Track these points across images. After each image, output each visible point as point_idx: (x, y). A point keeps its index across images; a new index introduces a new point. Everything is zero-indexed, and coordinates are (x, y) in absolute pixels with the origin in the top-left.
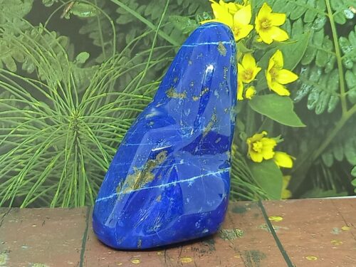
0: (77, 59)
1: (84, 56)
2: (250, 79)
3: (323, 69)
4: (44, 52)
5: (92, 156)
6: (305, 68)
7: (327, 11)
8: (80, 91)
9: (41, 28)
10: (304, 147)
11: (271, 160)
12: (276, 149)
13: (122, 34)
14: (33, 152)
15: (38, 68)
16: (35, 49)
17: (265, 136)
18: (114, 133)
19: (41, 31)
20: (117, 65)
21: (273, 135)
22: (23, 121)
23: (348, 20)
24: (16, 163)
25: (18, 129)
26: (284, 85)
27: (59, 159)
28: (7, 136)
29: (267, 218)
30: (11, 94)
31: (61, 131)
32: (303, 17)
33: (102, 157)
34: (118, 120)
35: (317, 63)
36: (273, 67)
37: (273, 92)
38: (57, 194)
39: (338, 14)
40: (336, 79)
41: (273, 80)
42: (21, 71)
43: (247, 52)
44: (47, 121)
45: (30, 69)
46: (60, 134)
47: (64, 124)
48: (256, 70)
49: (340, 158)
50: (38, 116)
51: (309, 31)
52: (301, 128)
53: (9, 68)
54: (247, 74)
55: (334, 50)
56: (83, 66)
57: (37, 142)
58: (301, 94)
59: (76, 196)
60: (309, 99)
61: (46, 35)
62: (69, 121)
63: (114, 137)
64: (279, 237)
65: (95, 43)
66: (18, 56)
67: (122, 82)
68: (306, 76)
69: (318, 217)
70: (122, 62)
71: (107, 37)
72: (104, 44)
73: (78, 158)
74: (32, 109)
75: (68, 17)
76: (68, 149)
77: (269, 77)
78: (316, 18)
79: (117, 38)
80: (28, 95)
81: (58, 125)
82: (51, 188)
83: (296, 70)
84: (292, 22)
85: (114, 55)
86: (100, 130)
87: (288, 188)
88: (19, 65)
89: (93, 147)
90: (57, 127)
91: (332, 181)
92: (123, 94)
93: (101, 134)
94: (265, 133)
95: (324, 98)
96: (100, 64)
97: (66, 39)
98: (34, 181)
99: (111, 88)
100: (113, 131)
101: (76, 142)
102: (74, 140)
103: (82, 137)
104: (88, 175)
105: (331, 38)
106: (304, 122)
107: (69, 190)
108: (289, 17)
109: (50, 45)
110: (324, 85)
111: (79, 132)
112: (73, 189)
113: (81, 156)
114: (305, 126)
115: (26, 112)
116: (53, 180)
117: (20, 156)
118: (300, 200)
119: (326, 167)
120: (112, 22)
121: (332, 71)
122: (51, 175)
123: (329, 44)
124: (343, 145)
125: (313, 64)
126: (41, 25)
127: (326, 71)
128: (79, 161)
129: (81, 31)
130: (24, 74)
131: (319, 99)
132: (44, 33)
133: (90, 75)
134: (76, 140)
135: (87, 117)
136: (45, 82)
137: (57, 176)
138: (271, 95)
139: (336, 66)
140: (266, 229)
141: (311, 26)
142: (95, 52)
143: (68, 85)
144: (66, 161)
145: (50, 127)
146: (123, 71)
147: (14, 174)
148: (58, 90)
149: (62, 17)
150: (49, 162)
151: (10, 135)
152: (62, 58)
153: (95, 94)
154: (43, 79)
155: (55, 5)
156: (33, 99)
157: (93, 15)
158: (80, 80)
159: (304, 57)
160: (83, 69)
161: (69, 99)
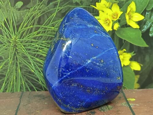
0: (16, 5)
2: (116, 18)
5: (24, 62)
6: (148, 11)
8: (18, 24)
10: (147, 58)
11: (128, 66)
12: (131, 60)
17: (125, 52)
18: (37, 49)
20: (39, 9)
21: (129, 51)
26: (136, 22)
27: (5, 64)
29: (126, 99)
31: (6, 48)
33: (30, 63)
34: (40, 41)
36: (130, 11)
37: (129, 26)
38: (4, 85)
41: (130, 19)
43: (115, 3)
46: (6, 49)
47: (8, 44)
48: (120, 13)
52: (145, 47)
54: (115, 15)
56: (19, 9)
58: (146, 28)
59: (15, 86)
60: (151, 30)
62: (11, 41)
63: (37, 51)
64: (134, 110)
67: (42, 19)
68: (149, 17)
70: (42, 8)
73: (16, 64)
76: (11, 58)
77: (127, 17)
81: (5, 44)
83: (143, 14)
85: (37, 4)
86: (29, 47)
87: (138, 82)
89: (25, 57)
90: (4, 46)
92: (43, 26)
93: (29, 50)
94: (125, 50)
96: (29, 9)
99: (36, 23)
100: (37, 48)
102: (14, 53)
103: (18, 51)
104: (22, 74)
106: (147, 44)
107: (11, 82)
111: (17, 48)
112: (13, 82)
114: (148, 46)
118: (145, 89)
128: (17, 65)
133: (24, 15)
134: (15, 53)
135: (21, 39)
137: (4, 74)
138: (128, 28)
140: (126, 105)
143: (10, 20)
144: (9, 65)
146: (42, 13)
148: (5, 24)
153: (27, 26)
158: (17, 18)
159: (148, 6)
160: (19, 12)
161: (11, 29)
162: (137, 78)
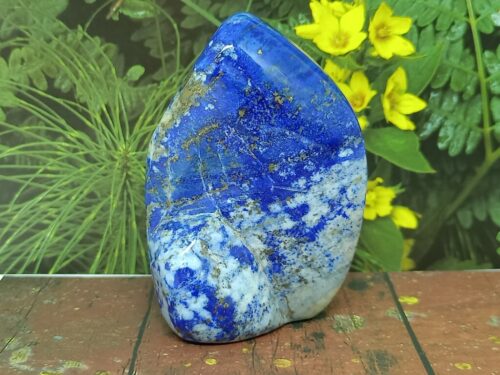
0: (128, 74)
1: (137, 71)
2: (361, 106)
3: (461, 94)
4: (84, 64)
6: (436, 91)
7: (467, 15)
8: (133, 117)
9: (81, 32)
10: (433, 201)
11: (388, 218)
12: (395, 202)
13: (188, 42)
14: (68, 198)
15: (75, 85)
16: (72, 59)
17: (379, 184)
19: (80, 36)
21: (391, 182)
22: (55, 157)
23: (496, 28)
24: (45, 213)
25: (49, 168)
26: (407, 115)
27: (102, 209)
28: (33, 176)
29: (396, 298)
30: (39, 119)
31: (106, 172)
32: (434, 23)
35: (453, 86)
36: (393, 90)
37: (391, 125)
38: (98, 256)
39: (483, 20)
40: (478, 109)
41: (392, 107)
42: (52, 90)
43: (357, 70)
44: (88, 158)
45: (65, 87)
46: (104, 175)
47: (109, 162)
48: (370, 94)
49: (482, 217)
50: (75, 151)
51: (443, 42)
52: (429, 176)
53: (37, 85)
54: (357, 99)
55: (476, 69)
56: (136, 84)
57: (73, 185)
58: (429, 128)
59: (123, 260)
60: (441, 134)
61: (87, 42)
62: (116, 157)
64: (415, 330)
65: (153, 53)
66: (49, 69)
68: (437, 103)
71: (169, 46)
72: (164, 56)
73: (128, 208)
74: (67, 141)
75: (116, 18)
76: (115, 195)
77: (386, 104)
78: (453, 24)
79: (182, 48)
80: (63, 122)
81: (101, 163)
82: (91, 247)
83: (424, 95)
84: (420, 29)
85: (178, 71)
87: (412, 256)
88: (50, 81)
90: (100, 166)
91: (470, 248)
94: (380, 180)
95: (461, 134)
96: (158, 82)
97: (113, 47)
98: (69, 238)
101: (125, 185)
102: (122, 184)
103: (133, 180)
104: (141, 232)
105: (473, 52)
106: (433, 164)
107: (114, 251)
108: (415, 23)
109: (92, 55)
110: (461, 117)
111: (130, 173)
112: (120, 250)
113: (132, 206)
115: (59, 144)
116: (93, 236)
117: (50, 204)
118: (430, 274)
119: (462, 229)
120: (175, 26)
121: (473, 98)
122: (91, 231)
123: (470, 61)
124: (487, 198)
125: (446, 88)
126: (80, 28)
127: (465, 97)
128: (129, 212)
129: (134, 37)
130: (57, 93)
131: (455, 135)
132: (84, 38)
133: (146, 97)
135: (140, 153)
136: (85, 105)
137: (99, 231)
138: (388, 129)
139: (478, 90)
140: (396, 317)
141: (445, 36)
142: (152, 66)
143: (115, 108)
144: (112, 211)
145: (90, 165)
147: (42, 227)
148: (103, 116)
149: (108, 17)
150: (89, 213)
151: (37, 175)
152: (107, 73)
154: (82, 100)
156: (68, 127)
157: (149, 15)
158: (131, 103)
159: (435, 78)
160: (136, 89)
161: (117, 129)
162: (408, 245)
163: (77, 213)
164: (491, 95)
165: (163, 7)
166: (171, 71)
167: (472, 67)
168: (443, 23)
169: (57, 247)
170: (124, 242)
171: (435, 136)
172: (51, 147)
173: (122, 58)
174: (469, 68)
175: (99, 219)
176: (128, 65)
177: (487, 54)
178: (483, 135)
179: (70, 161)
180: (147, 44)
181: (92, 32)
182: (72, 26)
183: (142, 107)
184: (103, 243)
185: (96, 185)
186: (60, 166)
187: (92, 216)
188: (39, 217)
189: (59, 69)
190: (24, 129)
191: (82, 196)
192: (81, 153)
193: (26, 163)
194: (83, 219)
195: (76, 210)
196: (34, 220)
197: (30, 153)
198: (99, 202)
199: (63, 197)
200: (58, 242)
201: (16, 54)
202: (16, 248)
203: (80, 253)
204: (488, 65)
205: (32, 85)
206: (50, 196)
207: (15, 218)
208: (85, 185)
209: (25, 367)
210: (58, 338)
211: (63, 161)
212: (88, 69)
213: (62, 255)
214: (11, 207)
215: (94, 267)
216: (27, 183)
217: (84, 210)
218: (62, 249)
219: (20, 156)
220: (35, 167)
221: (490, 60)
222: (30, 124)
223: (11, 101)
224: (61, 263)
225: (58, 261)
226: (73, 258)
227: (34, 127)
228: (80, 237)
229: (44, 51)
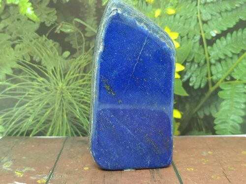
0: (63, 55)
1: (67, 53)
3: (199, 64)
4: (45, 51)
5: (70, 108)
6: (188, 62)
7: (201, 32)
8: (65, 72)
9: (44, 38)
10: (187, 107)
13: (88, 42)
14: (38, 105)
15: (41, 59)
16: (41, 49)
18: (83, 96)
20: (85, 59)
22: (33, 88)
23: (213, 37)
24: (28, 111)
25: (30, 93)
26: (177, 72)
27: (52, 110)
28: (24, 96)
30: (26, 73)
32: (187, 35)
33: (76, 109)
34: (85, 89)
35: (195, 60)
38: (50, 129)
39: (207, 34)
40: (206, 70)
42: (32, 61)
44: (46, 89)
45: (37, 60)
46: (53, 96)
47: (55, 91)
49: (207, 114)
50: (41, 86)
51: (191, 42)
52: (186, 97)
53: (26, 59)
55: (204, 53)
56: (67, 59)
57: (40, 100)
58: (186, 77)
59: (61, 130)
60: (191, 80)
61: (47, 42)
62: (58, 89)
63: (83, 98)
65: (74, 46)
66: (31, 53)
67: (87, 68)
68: (189, 67)
69: (194, 146)
70: (88, 57)
71: (80, 43)
72: (78, 47)
73: (63, 109)
74: (38, 82)
75: (59, 32)
76: (57, 104)
78: (195, 35)
79: (85, 44)
80: (36, 74)
82: (47, 125)
83: (184, 64)
84: (182, 37)
85: (84, 53)
86: (75, 94)
87: (179, 129)
88: (31, 57)
89: (71, 104)
90: (51, 92)
91: (203, 126)
92: (88, 74)
93: (75, 96)
95: (199, 80)
96: (76, 58)
97: (57, 44)
98: (38, 122)
99: (82, 71)
100: (82, 95)
101: (61, 101)
102: (60, 99)
103: (65, 98)
104: (68, 119)
105: (203, 47)
106: (188, 92)
107: (57, 127)
108: (180, 35)
109: (49, 47)
110: (199, 73)
111: (64, 95)
112: (59, 126)
113: (64, 108)
114: (187, 95)
115: (35, 83)
116: (48, 121)
117: (30, 108)
119: (200, 119)
120: (83, 35)
121: (203, 65)
122: (48, 119)
123: (202, 50)
124: (210, 106)
125: (193, 61)
126: (44, 36)
127: (200, 65)
128: (63, 111)
129: (66, 40)
130: (34, 62)
131: (196, 80)
132: (46, 40)
133: (70, 64)
134: (62, 99)
135: (68, 87)
136: (45, 67)
137: (51, 119)
139: (206, 62)
141: (191, 40)
142: (73, 51)
144: (56, 110)
145: (47, 92)
146: (88, 62)
147: (27, 117)
148: (53, 72)
149: (55, 32)
150: (47, 111)
151: (26, 96)
152: (55, 54)
153: (73, 74)
154: (44, 65)
155: (52, 25)
156: (38, 76)
157: (72, 31)
158: (64, 66)
159: (188, 57)
160: (67, 61)
161: (58, 77)
162: (177, 125)
163: (41, 111)
164: (211, 64)
165: (78, 28)
166: (81, 53)
167: (203, 52)
168: (191, 35)
169: (33, 125)
170: (61, 123)
171: (188, 81)
172: (31, 85)
173: (61, 48)
174: (202, 53)
175: (51, 114)
176: (63, 51)
177: (209, 47)
178: (208, 80)
179: (39, 90)
180: (71, 43)
181: (49, 38)
182: (41, 35)
183: (68, 68)
184: (52, 123)
185: (50, 100)
186: (35, 92)
187: (48, 113)
188: (26, 113)
189: (35, 52)
190: (20, 77)
191: (44, 104)
192: (43, 87)
193: (21, 91)
194: (44, 114)
195: (41, 110)
196: (24, 114)
197: (23, 87)
198: (50, 107)
199: (36, 105)
200: (34, 123)
201: (18, 46)
202: (17, 126)
203: (43, 128)
204: (209, 52)
205: (24, 59)
206: (31, 104)
207: (16, 113)
208: (45, 100)
209: (9, 169)
210: (24, 158)
211: (36, 90)
212: (47, 53)
213: (35, 129)
214: (14, 109)
215: (49, 133)
216: (21, 99)
217: (45, 110)
218: (35, 126)
219: (19, 88)
220: (25, 92)
221: (210, 50)
222: (23, 75)
223: (16, 66)
224: (35, 132)
225: (34, 131)
226: (40, 130)
227: (24, 76)
228: (43, 121)
229: (29, 45)
